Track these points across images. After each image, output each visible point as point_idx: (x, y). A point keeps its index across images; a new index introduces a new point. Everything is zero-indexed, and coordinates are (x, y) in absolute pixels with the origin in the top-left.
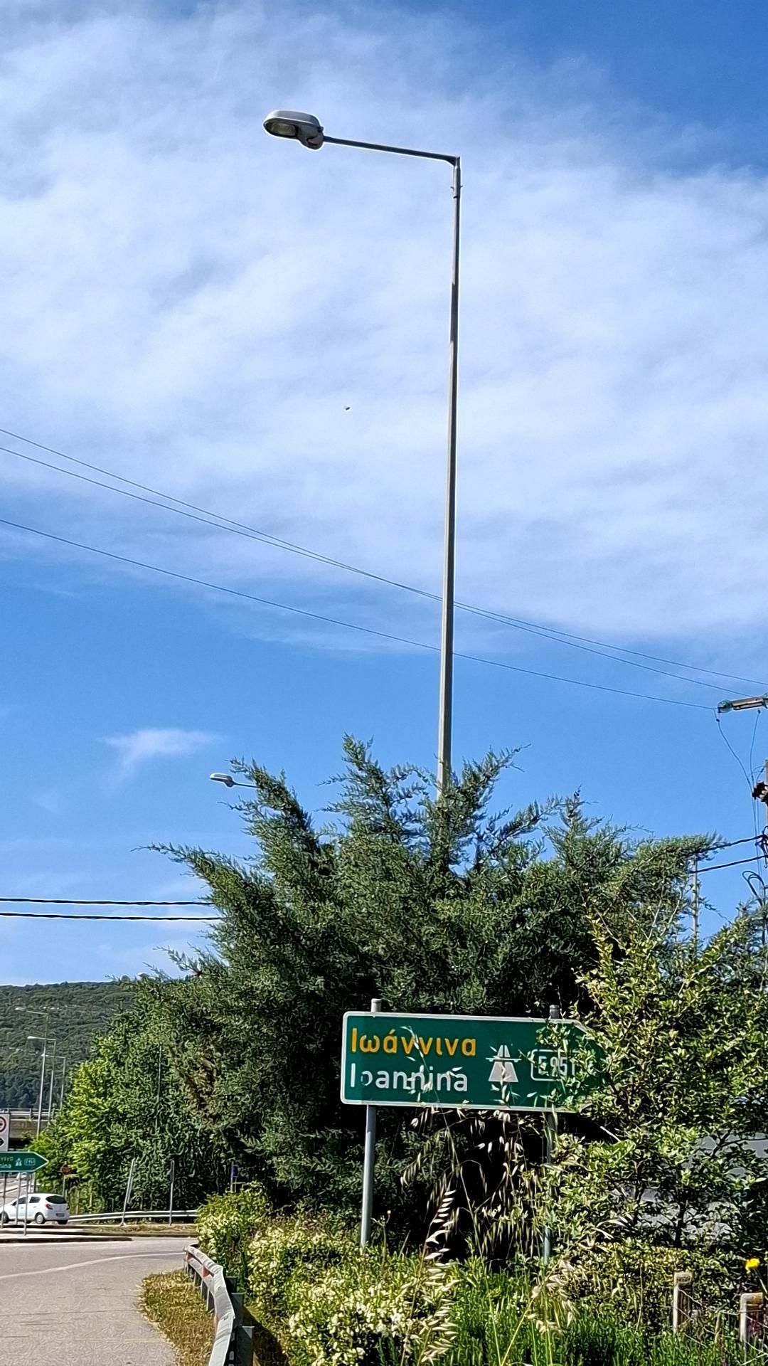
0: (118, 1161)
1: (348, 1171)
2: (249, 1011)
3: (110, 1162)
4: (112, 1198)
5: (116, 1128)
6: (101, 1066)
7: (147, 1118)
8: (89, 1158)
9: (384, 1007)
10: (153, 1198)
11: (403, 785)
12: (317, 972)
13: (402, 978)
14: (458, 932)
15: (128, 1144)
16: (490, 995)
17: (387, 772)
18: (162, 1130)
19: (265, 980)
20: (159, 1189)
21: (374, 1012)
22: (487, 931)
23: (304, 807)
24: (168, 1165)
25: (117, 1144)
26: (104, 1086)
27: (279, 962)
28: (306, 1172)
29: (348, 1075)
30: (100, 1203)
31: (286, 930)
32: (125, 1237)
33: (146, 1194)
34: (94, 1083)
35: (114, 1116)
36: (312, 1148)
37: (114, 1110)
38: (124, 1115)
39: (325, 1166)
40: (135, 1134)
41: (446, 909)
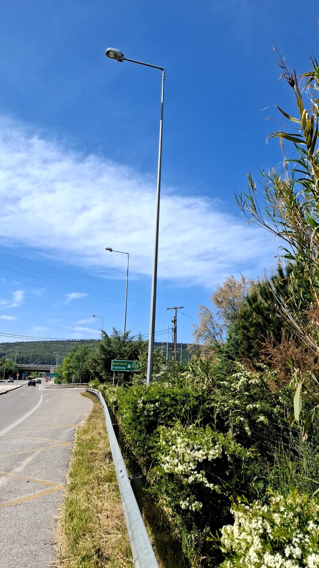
0: (71, 375)
1: (112, 378)
2: (101, 359)
3: (69, 375)
4: (70, 381)
5: (71, 369)
6: (68, 358)
7: (76, 368)
8: (66, 374)
9: (116, 359)
10: (77, 381)
11: (120, 333)
12: (109, 355)
13: (118, 356)
14: (125, 351)
15: (73, 372)
16: (128, 358)
17: (118, 331)
18: (79, 369)
19: (103, 356)
20: (78, 380)
21: (115, 360)
22: (128, 351)
23: (108, 335)
24: (80, 375)
25: (71, 372)
26: (69, 362)
27: (105, 354)
28: (107, 378)
29: (112, 367)
30: (67, 382)
31: (106, 350)
32: (73, 387)
33: (76, 380)
34: (67, 361)
35: (70, 367)
36: (107, 375)
37: (70, 366)
38: (72, 367)
39: (109, 377)
40: (74, 370)
41: (124, 348)
